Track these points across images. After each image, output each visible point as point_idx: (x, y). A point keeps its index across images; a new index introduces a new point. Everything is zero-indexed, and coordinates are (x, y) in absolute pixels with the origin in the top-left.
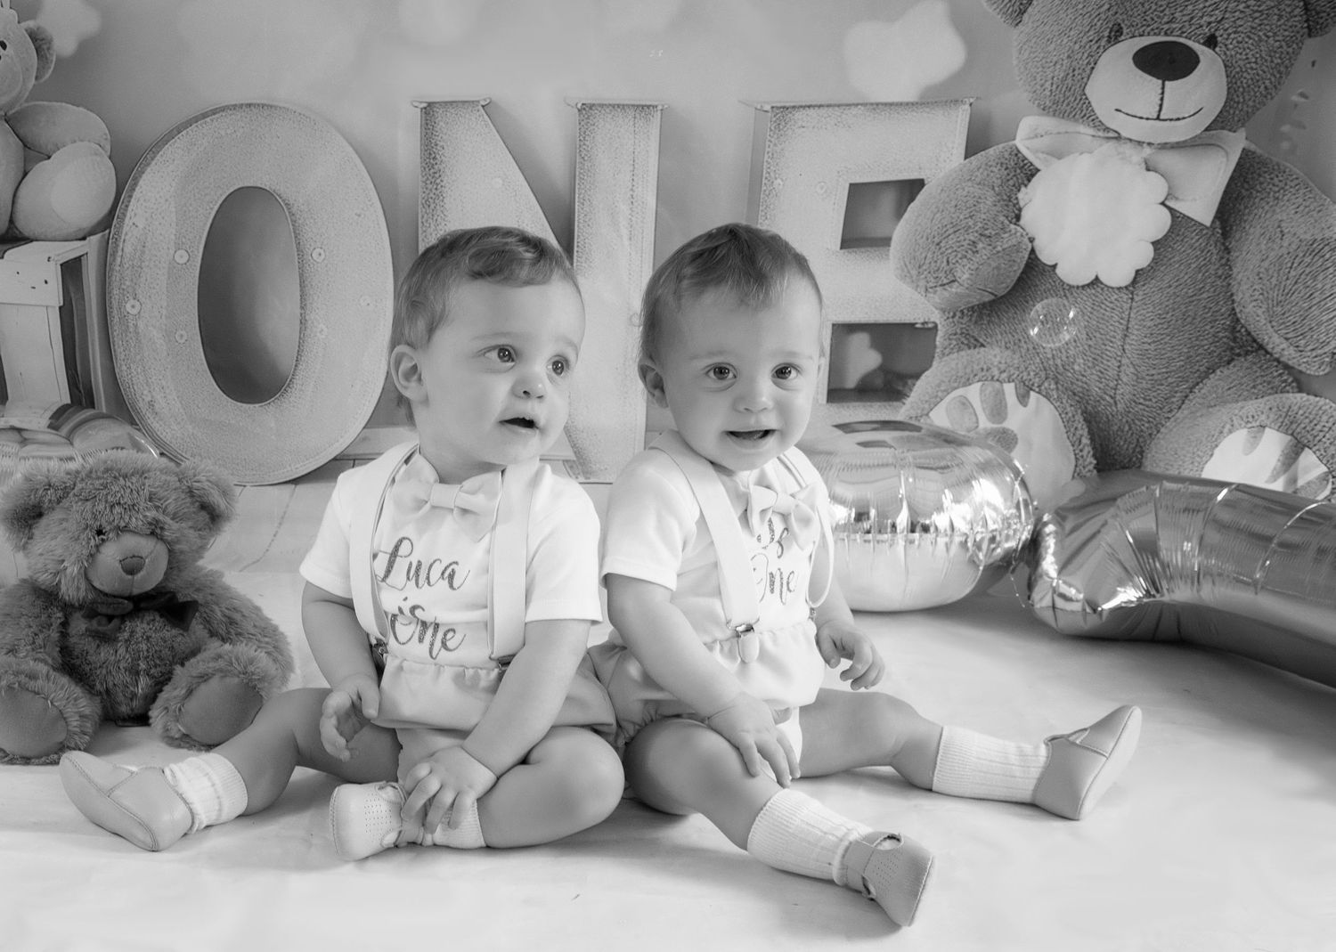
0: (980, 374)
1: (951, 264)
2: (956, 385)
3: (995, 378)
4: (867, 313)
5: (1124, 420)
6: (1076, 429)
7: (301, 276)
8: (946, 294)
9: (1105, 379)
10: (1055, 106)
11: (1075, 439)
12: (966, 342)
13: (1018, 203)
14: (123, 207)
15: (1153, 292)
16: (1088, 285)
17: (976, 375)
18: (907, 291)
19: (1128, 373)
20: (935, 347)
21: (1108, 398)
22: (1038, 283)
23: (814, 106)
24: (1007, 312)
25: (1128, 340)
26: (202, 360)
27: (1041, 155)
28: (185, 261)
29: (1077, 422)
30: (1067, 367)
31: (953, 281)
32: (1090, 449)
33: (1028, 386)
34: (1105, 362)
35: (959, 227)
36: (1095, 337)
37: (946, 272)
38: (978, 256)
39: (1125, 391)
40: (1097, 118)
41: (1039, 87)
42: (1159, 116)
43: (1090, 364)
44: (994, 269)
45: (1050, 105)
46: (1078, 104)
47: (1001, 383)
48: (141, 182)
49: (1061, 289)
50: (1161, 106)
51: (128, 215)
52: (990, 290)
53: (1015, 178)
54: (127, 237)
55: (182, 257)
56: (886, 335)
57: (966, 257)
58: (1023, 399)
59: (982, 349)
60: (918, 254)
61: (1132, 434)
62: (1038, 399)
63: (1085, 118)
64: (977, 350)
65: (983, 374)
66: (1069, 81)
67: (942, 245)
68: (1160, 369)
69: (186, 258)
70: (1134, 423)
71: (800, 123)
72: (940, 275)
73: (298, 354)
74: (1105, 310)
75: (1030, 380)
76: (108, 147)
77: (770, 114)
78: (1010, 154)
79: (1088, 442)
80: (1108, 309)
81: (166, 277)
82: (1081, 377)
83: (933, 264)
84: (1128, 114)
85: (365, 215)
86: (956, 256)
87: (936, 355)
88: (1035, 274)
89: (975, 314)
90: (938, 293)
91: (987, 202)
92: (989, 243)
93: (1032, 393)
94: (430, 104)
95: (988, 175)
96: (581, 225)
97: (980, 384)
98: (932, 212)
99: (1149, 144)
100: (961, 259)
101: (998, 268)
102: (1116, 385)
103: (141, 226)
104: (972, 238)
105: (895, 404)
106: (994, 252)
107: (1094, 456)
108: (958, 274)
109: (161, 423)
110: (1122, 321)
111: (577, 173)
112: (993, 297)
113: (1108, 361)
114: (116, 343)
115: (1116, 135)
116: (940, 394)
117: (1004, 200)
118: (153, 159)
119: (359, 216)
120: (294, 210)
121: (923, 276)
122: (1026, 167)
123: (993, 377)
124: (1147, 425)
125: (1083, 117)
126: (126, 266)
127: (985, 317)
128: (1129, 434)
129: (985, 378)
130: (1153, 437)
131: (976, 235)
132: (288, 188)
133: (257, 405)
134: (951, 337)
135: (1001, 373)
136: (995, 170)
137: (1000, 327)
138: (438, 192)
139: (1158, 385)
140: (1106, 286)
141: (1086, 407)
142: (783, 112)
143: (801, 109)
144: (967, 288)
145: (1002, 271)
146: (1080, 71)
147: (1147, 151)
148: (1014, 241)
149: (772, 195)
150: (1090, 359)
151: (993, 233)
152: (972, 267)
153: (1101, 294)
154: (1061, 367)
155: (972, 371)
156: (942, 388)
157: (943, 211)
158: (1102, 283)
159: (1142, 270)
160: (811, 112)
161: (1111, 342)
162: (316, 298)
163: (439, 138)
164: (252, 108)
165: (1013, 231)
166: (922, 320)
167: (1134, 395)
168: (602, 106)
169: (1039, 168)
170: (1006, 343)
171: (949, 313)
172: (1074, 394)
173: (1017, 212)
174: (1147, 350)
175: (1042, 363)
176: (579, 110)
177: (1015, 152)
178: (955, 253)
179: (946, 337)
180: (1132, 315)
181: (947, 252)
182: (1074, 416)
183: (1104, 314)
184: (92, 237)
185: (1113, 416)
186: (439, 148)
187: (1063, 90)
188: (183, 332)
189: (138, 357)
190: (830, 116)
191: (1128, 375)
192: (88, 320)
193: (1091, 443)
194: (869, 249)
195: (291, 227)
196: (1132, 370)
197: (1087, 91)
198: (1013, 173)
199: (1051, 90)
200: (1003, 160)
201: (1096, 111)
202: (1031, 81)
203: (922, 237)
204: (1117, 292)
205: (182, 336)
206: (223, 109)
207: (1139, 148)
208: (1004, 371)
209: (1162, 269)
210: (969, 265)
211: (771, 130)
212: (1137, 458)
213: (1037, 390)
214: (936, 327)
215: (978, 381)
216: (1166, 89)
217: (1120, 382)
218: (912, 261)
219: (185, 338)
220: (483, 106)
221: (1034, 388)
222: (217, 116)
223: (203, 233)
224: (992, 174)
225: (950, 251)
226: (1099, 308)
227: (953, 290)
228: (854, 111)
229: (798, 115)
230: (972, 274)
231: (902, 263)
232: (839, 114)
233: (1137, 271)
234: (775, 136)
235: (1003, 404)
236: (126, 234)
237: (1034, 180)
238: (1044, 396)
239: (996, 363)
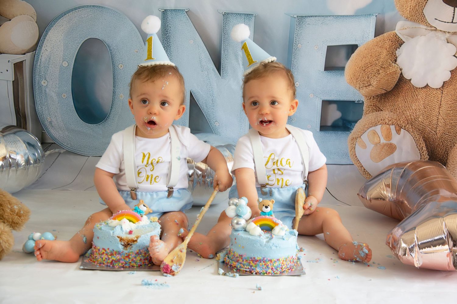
0: (381, 122)
1: (369, 78)
2: (371, 125)
3: (387, 123)
4: (336, 97)
5: (440, 141)
6: (420, 144)
7: (114, 74)
8: (367, 90)
9: (432, 124)
10: (411, 17)
11: (420, 148)
12: (375, 109)
13: (396, 55)
14: (42, 42)
15: (451, 90)
16: (424, 87)
17: (379, 122)
18: (352, 89)
19: (441, 122)
20: (363, 110)
21: (433, 132)
22: (404, 86)
23: (313, 16)
24: (391, 98)
25: (441, 109)
26: (72, 106)
27: (405, 36)
28: (67, 66)
29: (421, 141)
30: (416, 119)
31: (370, 85)
32: (426, 152)
33: (400, 127)
34: (432, 118)
35: (372, 64)
36: (427, 108)
37: (367, 81)
38: (380, 75)
39: (440, 130)
40: (428, 22)
41: (405, 10)
42: (452, 21)
43: (426, 118)
44: (386, 80)
45: (410, 16)
46: (420, 17)
47: (389, 125)
48: (49, 33)
49: (413, 89)
50: (453, 17)
51: (44, 46)
52: (384, 89)
53: (395, 45)
54: (43, 55)
55: (65, 64)
56: (343, 105)
57: (375, 76)
58: (398, 132)
59: (382, 112)
60: (356, 74)
61: (444, 146)
62: (404, 132)
63: (423, 22)
64: (379, 112)
65: (382, 121)
66: (417, 7)
67: (366, 71)
68: (454, 121)
69: (67, 64)
70: (444, 142)
71: (308, 23)
72: (365, 82)
73: (112, 105)
74: (431, 97)
75: (401, 124)
76: (36, 18)
77: (296, 19)
78: (393, 36)
79: (426, 149)
80: (432, 97)
81: (59, 71)
82: (422, 123)
83: (362, 78)
84: (440, 21)
85: (139, 52)
86: (371, 75)
87: (363, 114)
88: (402, 83)
89: (379, 98)
90: (364, 89)
91: (384, 54)
92: (384, 70)
93: (402, 129)
94: (165, 10)
95: (384, 44)
96: (224, 59)
97: (381, 125)
98: (361, 58)
99: (448, 32)
100: (373, 76)
101: (388, 80)
102: (437, 127)
103: (49, 51)
104: (378, 68)
105: (347, 132)
106: (386, 74)
107: (428, 155)
108: (372, 83)
109: (54, 130)
110: (438, 102)
111: (222, 39)
112: (386, 92)
113: (433, 117)
114: (37, 97)
115: (435, 29)
116: (365, 129)
117: (391, 54)
118: (54, 24)
119: (137, 52)
120: (111, 48)
121: (358, 83)
122: (399, 41)
123: (386, 123)
124: (449, 143)
125: (422, 22)
126: (42, 66)
127: (382, 99)
128: (442, 147)
129: (383, 123)
130: (452, 148)
131: (379, 67)
132: (109, 40)
133: (95, 125)
134: (369, 107)
135: (389, 121)
136: (387, 42)
137: (388, 103)
138: (168, 44)
139: (454, 127)
140: (431, 88)
141: (424, 135)
142: (301, 18)
143: (308, 17)
144: (375, 88)
145: (389, 82)
146: (422, 3)
147: (447, 35)
148: (394, 70)
149: (297, 50)
150: (425, 116)
151: (386, 66)
152: (378, 80)
153: (429, 91)
154: (413, 119)
155: (378, 120)
156: (366, 127)
157: (366, 57)
158: (429, 87)
159: (446, 82)
160: (312, 18)
161: (434, 110)
162: (119, 83)
163: (169, 24)
164: (95, 7)
165: (394, 66)
166: (358, 100)
167: (444, 131)
168: (232, 13)
169: (405, 41)
170: (391, 110)
171: (368, 97)
172: (419, 130)
173: (395, 58)
174: (449, 113)
175: (406, 118)
176: (223, 15)
177: (395, 35)
178: (371, 74)
179: (367, 107)
180: (442, 99)
181: (368, 73)
182: (419, 139)
183: (430, 99)
184: (28, 54)
185: (436, 139)
186: (168, 27)
187: (415, 11)
188: (65, 94)
189: (46, 103)
190: (320, 20)
191: (441, 123)
192: (25, 87)
193: (427, 149)
194: (336, 71)
195: (110, 55)
196: (443, 121)
197: (424, 11)
198: (394, 43)
199: (410, 11)
200: (390, 38)
201: (427, 20)
202: (402, 7)
203: (358, 68)
204: (436, 90)
205: (64, 96)
206: (83, 7)
207: (445, 34)
208: (390, 121)
209: (455, 81)
210: (376, 79)
211: (297, 25)
212: (446, 156)
213: (404, 128)
214: (363, 102)
215: (380, 124)
216: (455, 11)
217: (438, 126)
218: (354, 77)
219: (66, 96)
220: (186, 12)
221: (403, 127)
222: (81, 9)
223: (74, 55)
224: (386, 43)
225: (369, 73)
226: (428, 97)
227: (370, 88)
228: (329, 18)
229: (308, 20)
230: (378, 82)
231: (350, 77)
232: (323, 19)
233: (444, 82)
234: (299, 27)
235: (390, 133)
236: (43, 53)
237: (402, 46)
238: (406, 131)
239: (387, 118)
